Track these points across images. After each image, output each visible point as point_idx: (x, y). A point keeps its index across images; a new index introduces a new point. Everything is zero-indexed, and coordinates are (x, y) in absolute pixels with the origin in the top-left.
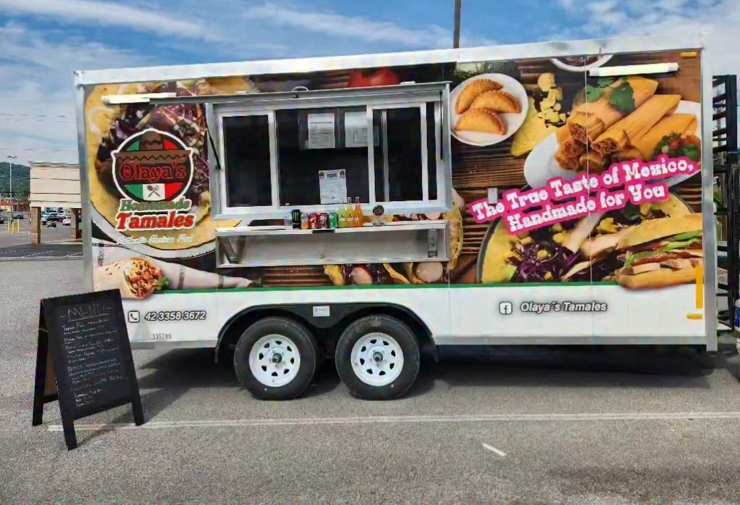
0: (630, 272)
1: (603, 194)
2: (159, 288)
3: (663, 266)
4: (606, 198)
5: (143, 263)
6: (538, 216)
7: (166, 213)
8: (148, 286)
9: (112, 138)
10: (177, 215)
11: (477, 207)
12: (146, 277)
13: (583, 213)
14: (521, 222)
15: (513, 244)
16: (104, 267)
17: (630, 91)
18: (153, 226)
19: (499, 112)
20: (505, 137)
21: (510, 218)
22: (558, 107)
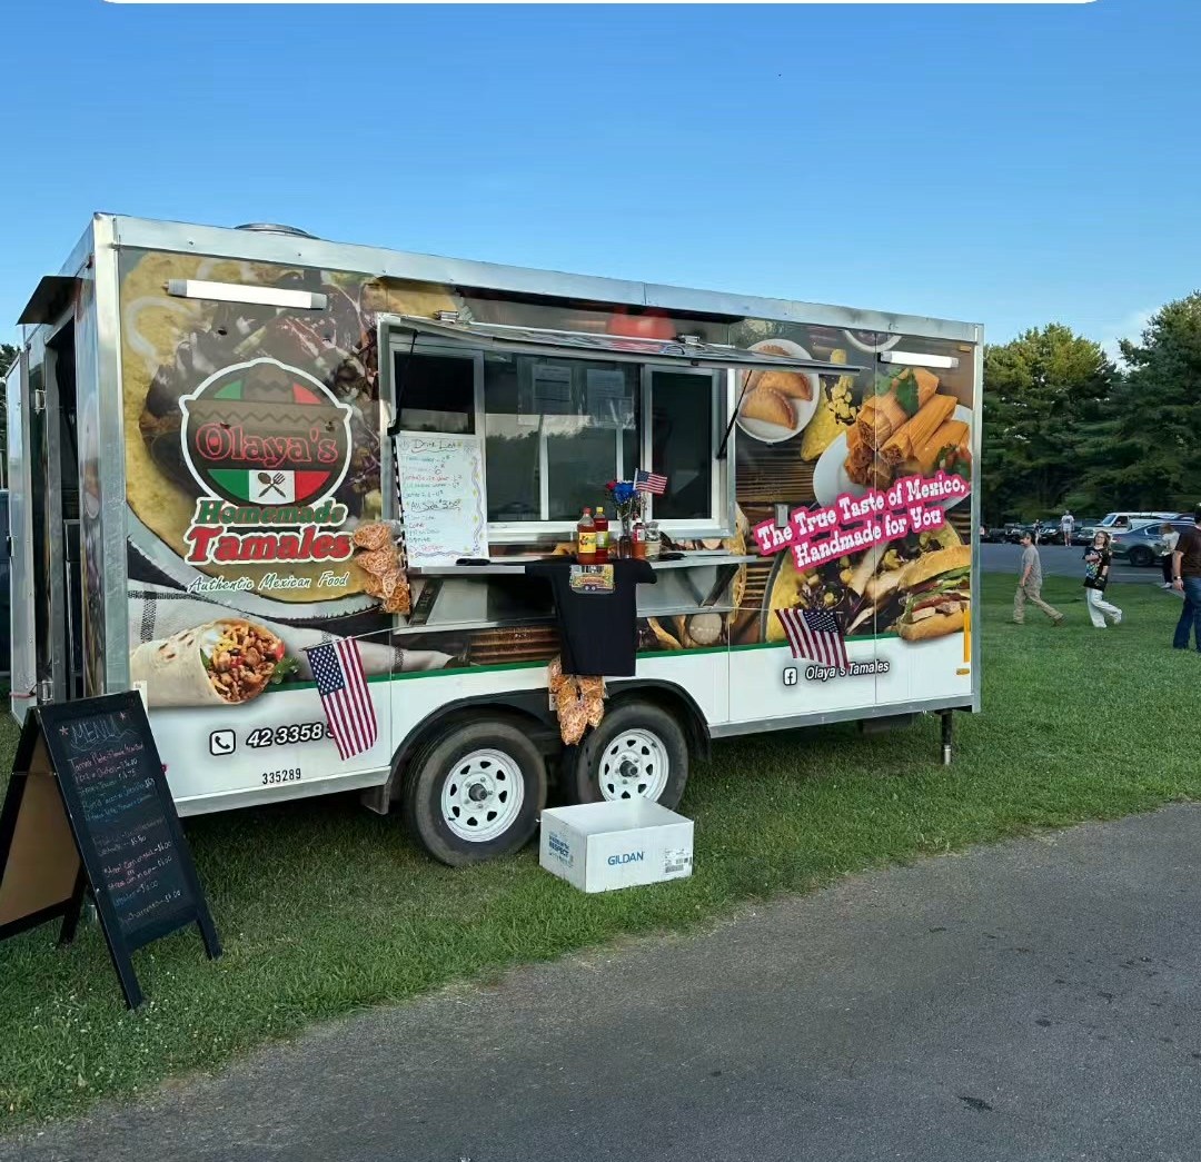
0: (910, 621)
1: (888, 518)
2: (278, 681)
3: (938, 611)
4: (890, 522)
5: (244, 631)
6: (825, 545)
7: (297, 530)
8: (254, 677)
9: (181, 367)
10: (317, 535)
11: (763, 532)
12: (249, 659)
13: (870, 542)
14: (809, 555)
15: (800, 585)
16: (157, 643)
17: (916, 385)
18: (268, 556)
19: (789, 396)
20: (794, 433)
21: (798, 548)
22: (849, 398)
